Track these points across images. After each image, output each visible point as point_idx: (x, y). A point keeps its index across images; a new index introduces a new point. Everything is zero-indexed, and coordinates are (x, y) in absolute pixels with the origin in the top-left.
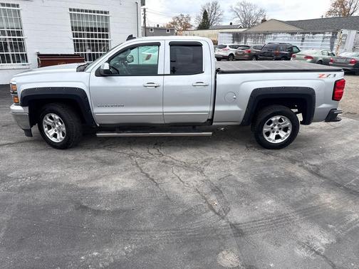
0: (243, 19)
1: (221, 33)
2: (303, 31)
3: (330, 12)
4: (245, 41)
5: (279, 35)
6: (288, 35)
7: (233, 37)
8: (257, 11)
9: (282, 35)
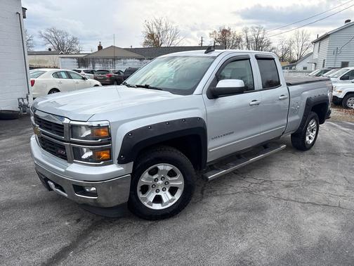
0: (56, 46)
1: (62, 58)
2: (140, 56)
3: (146, 43)
4: (94, 66)
5: (128, 61)
6: (137, 60)
7: (78, 62)
8: (70, 38)
9: (130, 60)
